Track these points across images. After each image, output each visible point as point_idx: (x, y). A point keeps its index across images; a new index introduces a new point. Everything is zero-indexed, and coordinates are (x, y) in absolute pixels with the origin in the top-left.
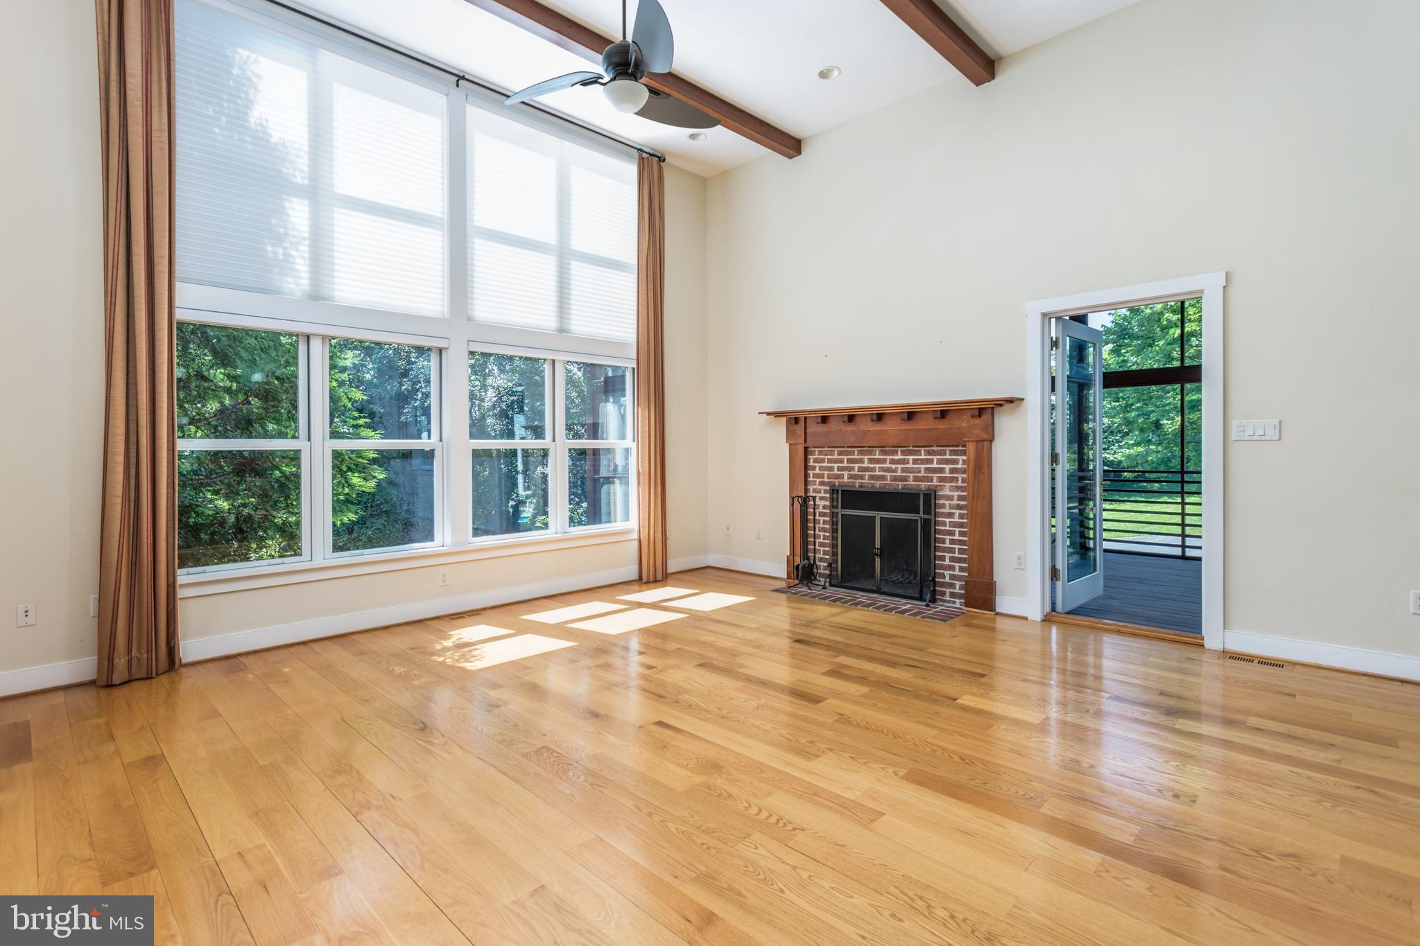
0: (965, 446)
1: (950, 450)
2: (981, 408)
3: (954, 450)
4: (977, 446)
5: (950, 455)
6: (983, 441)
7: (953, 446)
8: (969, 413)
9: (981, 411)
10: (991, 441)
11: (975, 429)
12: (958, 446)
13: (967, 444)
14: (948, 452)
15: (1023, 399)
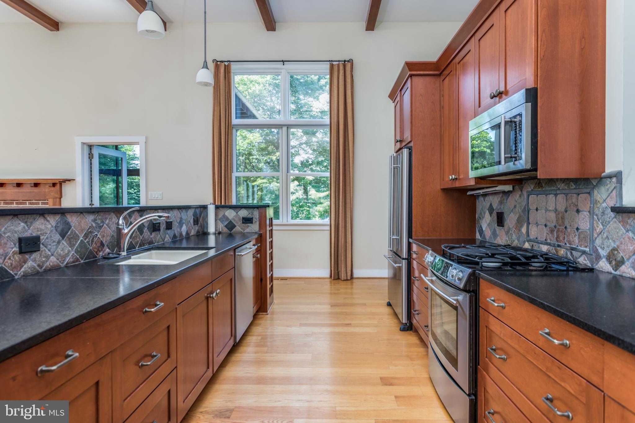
0: (48, 200)
1: (41, 202)
2: (54, 183)
3: (44, 202)
4: (53, 200)
5: (41, 205)
6: (56, 198)
7: (43, 200)
8: (49, 185)
9: (54, 185)
10: (60, 198)
11: (52, 192)
12: (45, 200)
13: (49, 199)
14: (40, 203)
15: (74, 180)
